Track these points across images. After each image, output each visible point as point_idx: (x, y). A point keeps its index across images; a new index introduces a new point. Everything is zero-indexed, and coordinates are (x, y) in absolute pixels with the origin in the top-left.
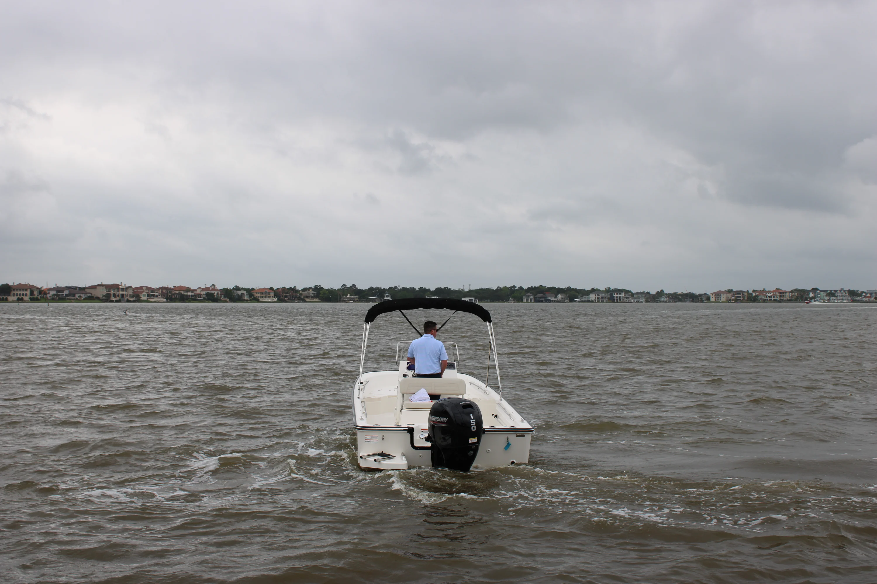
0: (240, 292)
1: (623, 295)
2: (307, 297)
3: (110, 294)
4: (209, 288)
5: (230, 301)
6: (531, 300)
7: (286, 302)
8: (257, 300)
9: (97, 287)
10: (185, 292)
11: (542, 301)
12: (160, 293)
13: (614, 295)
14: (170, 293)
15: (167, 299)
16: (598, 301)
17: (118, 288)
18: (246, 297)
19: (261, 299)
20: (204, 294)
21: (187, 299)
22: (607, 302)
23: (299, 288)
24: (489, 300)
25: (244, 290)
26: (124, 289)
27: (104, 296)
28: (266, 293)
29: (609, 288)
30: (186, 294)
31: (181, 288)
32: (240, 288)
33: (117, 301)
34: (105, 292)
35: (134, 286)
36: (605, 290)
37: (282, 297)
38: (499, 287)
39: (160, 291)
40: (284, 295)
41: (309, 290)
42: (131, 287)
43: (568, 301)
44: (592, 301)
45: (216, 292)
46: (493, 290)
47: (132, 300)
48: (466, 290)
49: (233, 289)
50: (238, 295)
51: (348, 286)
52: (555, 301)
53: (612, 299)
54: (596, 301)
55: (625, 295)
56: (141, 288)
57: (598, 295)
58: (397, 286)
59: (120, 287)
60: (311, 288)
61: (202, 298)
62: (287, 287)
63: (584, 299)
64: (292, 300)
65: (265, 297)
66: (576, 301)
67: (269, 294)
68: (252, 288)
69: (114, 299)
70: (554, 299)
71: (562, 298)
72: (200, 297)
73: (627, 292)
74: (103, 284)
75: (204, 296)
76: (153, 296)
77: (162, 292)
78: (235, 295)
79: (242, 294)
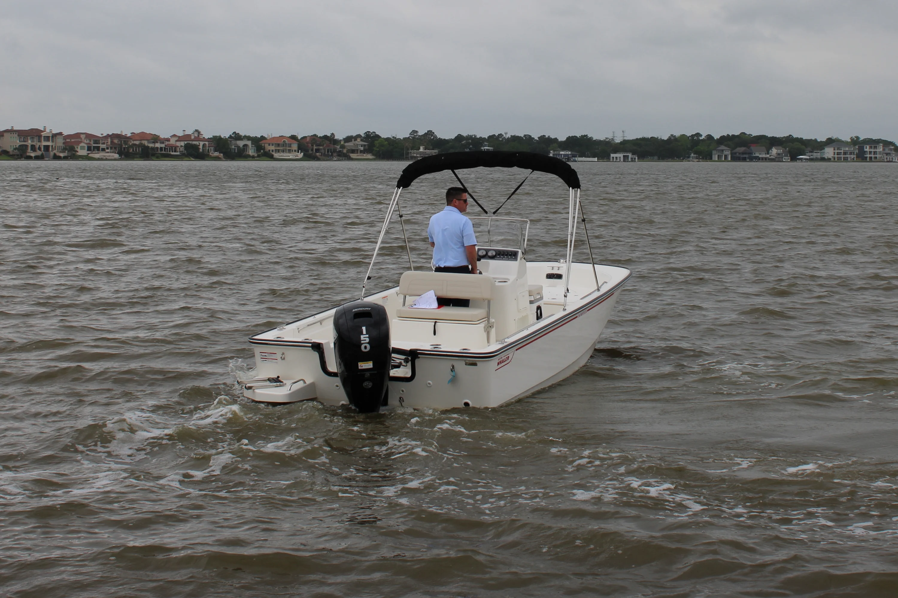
0: (241, 143)
1: (880, 148)
2: (353, 151)
3: (26, 146)
4: (189, 136)
5: (224, 157)
6: (726, 157)
7: (318, 159)
8: (269, 156)
9: (5, 134)
10: (150, 143)
11: (744, 160)
12: (109, 143)
13: (865, 150)
14: (126, 144)
15: (120, 153)
16: (839, 159)
17: (40, 137)
18: (251, 152)
19: (276, 155)
20: (181, 146)
21: (153, 155)
22: (853, 160)
23: (340, 136)
24: (656, 158)
25: (248, 140)
26: (49, 137)
27: (15, 149)
28: (284, 144)
29: (858, 138)
30: (151, 145)
31: (143, 136)
32: (241, 136)
33: (37, 158)
34: (18, 142)
35: (65, 133)
36: (850, 140)
37: (310, 152)
38: (672, 135)
39: (109, 140)
40: (315, 147)
41: (356, 140)
42: (61, 134)
43: (788, 158)
44: (829, 160)
45: (202, 143)
46: (663, 141)
47: (62, 155)
48: (618, 140)
49: (230, 137)
50: (239, 147)
51: (421, 133)
52: (766, 159)
53: (861, 157)
54: (834, 159)
55: (884, 150)
56: (78, 135)
57: (838, 149)
58: (503, 134)
59: (43, 134)
60: (359, 136)
61: (178, 153)
62: (320, 134)
63: (817, 155)
64: (328, 156)
65: (283, 152)
66: (801, 159)
67: (290, 145)
68: (262, 136)
69: (33, 155)
70: (764, 156)
71: (779, 154)
72: (175, 151)
73: (887, 144)
74: (15, 129)
75: (182, 149)
76: (98, 148)
77: (112, 142)
78: (233, 147)
79: (246, 146)
